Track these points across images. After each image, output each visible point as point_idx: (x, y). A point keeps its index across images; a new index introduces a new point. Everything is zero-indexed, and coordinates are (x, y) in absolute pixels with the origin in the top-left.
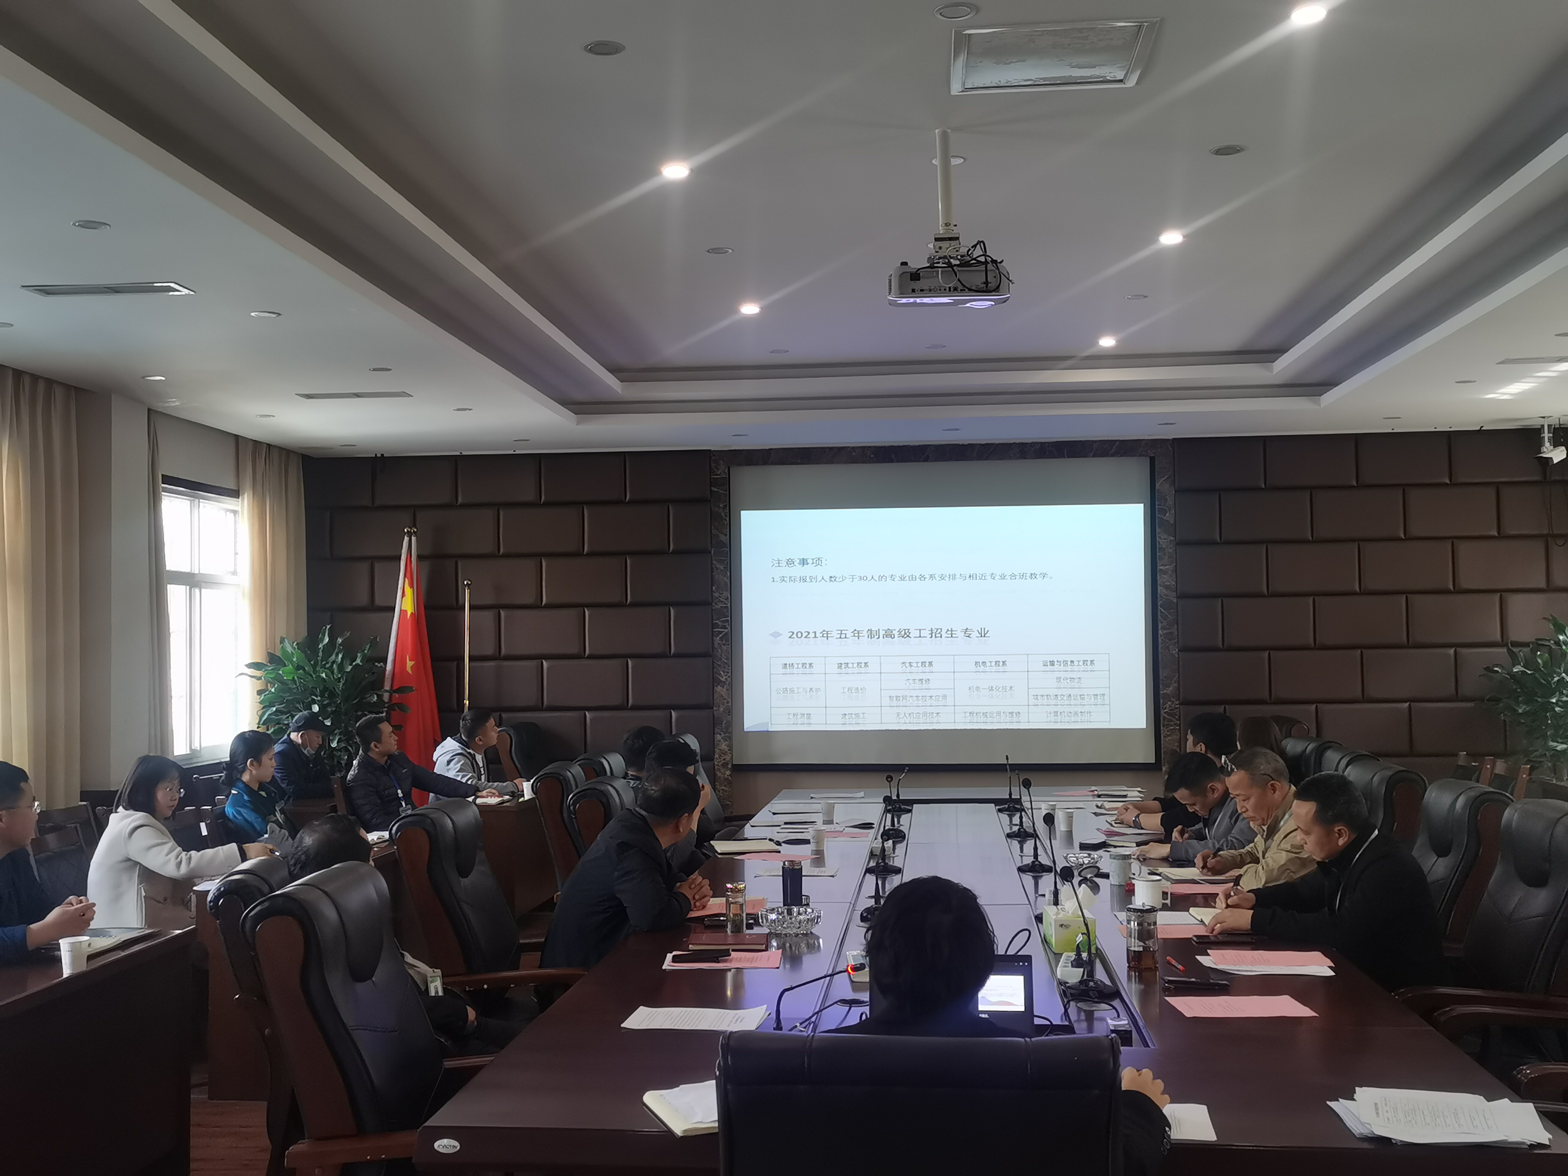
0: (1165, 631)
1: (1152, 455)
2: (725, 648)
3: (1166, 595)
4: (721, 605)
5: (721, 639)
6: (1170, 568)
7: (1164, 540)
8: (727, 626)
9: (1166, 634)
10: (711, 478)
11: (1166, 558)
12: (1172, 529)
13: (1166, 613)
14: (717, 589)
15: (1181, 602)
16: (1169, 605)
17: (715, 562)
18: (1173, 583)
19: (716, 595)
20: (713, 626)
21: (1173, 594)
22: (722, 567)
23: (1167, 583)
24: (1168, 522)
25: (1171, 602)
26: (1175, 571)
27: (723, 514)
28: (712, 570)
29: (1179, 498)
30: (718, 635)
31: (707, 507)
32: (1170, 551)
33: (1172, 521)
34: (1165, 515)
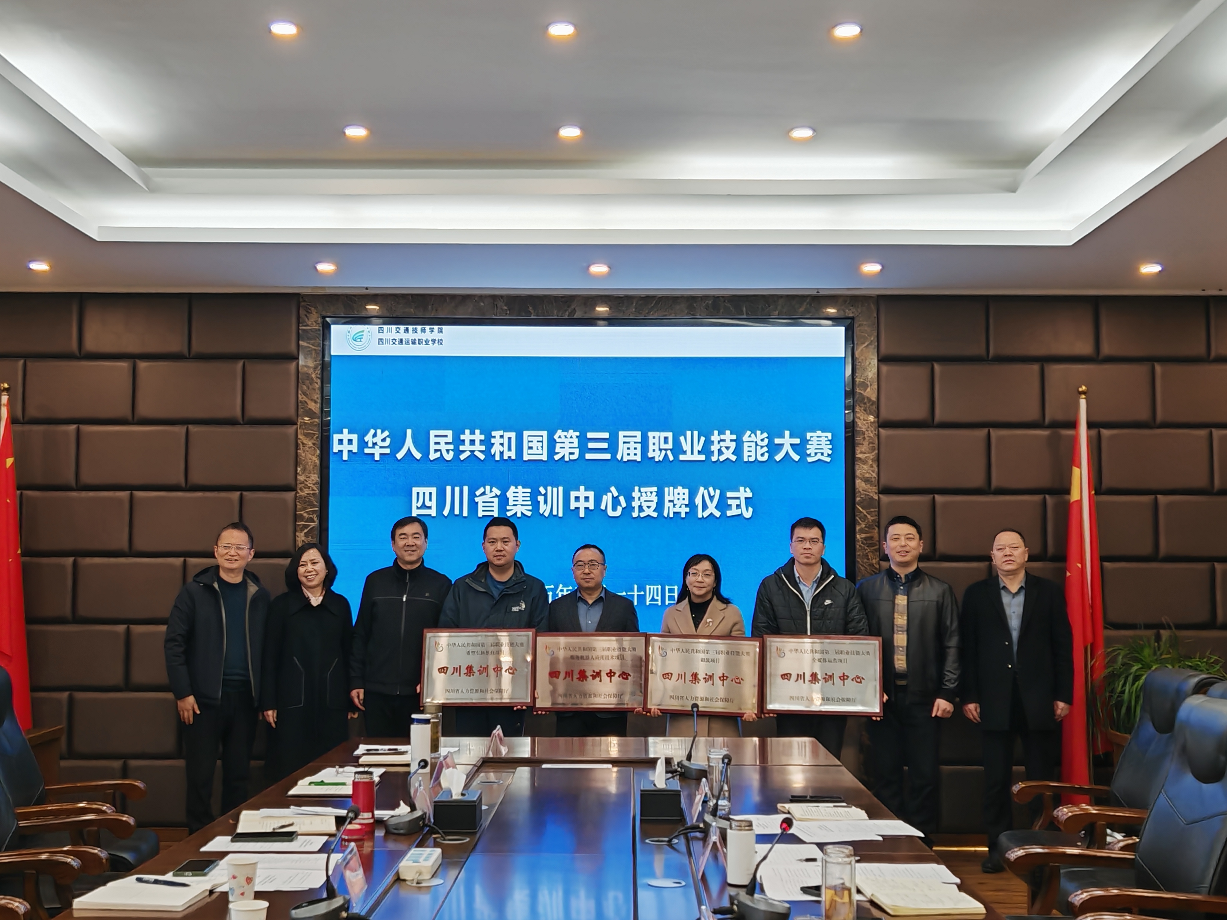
1: (850, 314)
3: (865, 490)
5: (306, 535)
6: (871, 456)
8: (315, 519)
10: (298, 329)
11: (866, 443)
12: (874, 407)
13: (864, 512)
14: (304, 470)
15: (885, 499)
16: (869, 503)
17: (300, 436)
18: (875, 475)
19: (301, 478)
20: (296, 518)
21: (875, 489)
22: (310, 444)
23: (867, 475)
24: (869, 399)
25: (872, 498)
26: (878, 460)
27: (313, 376)
28: (297, 447)
29: (885, 368)
30: (302, 530)
31: (293, 365)
32: (872, 435)
33: (874, 398)
34: (865, 391)
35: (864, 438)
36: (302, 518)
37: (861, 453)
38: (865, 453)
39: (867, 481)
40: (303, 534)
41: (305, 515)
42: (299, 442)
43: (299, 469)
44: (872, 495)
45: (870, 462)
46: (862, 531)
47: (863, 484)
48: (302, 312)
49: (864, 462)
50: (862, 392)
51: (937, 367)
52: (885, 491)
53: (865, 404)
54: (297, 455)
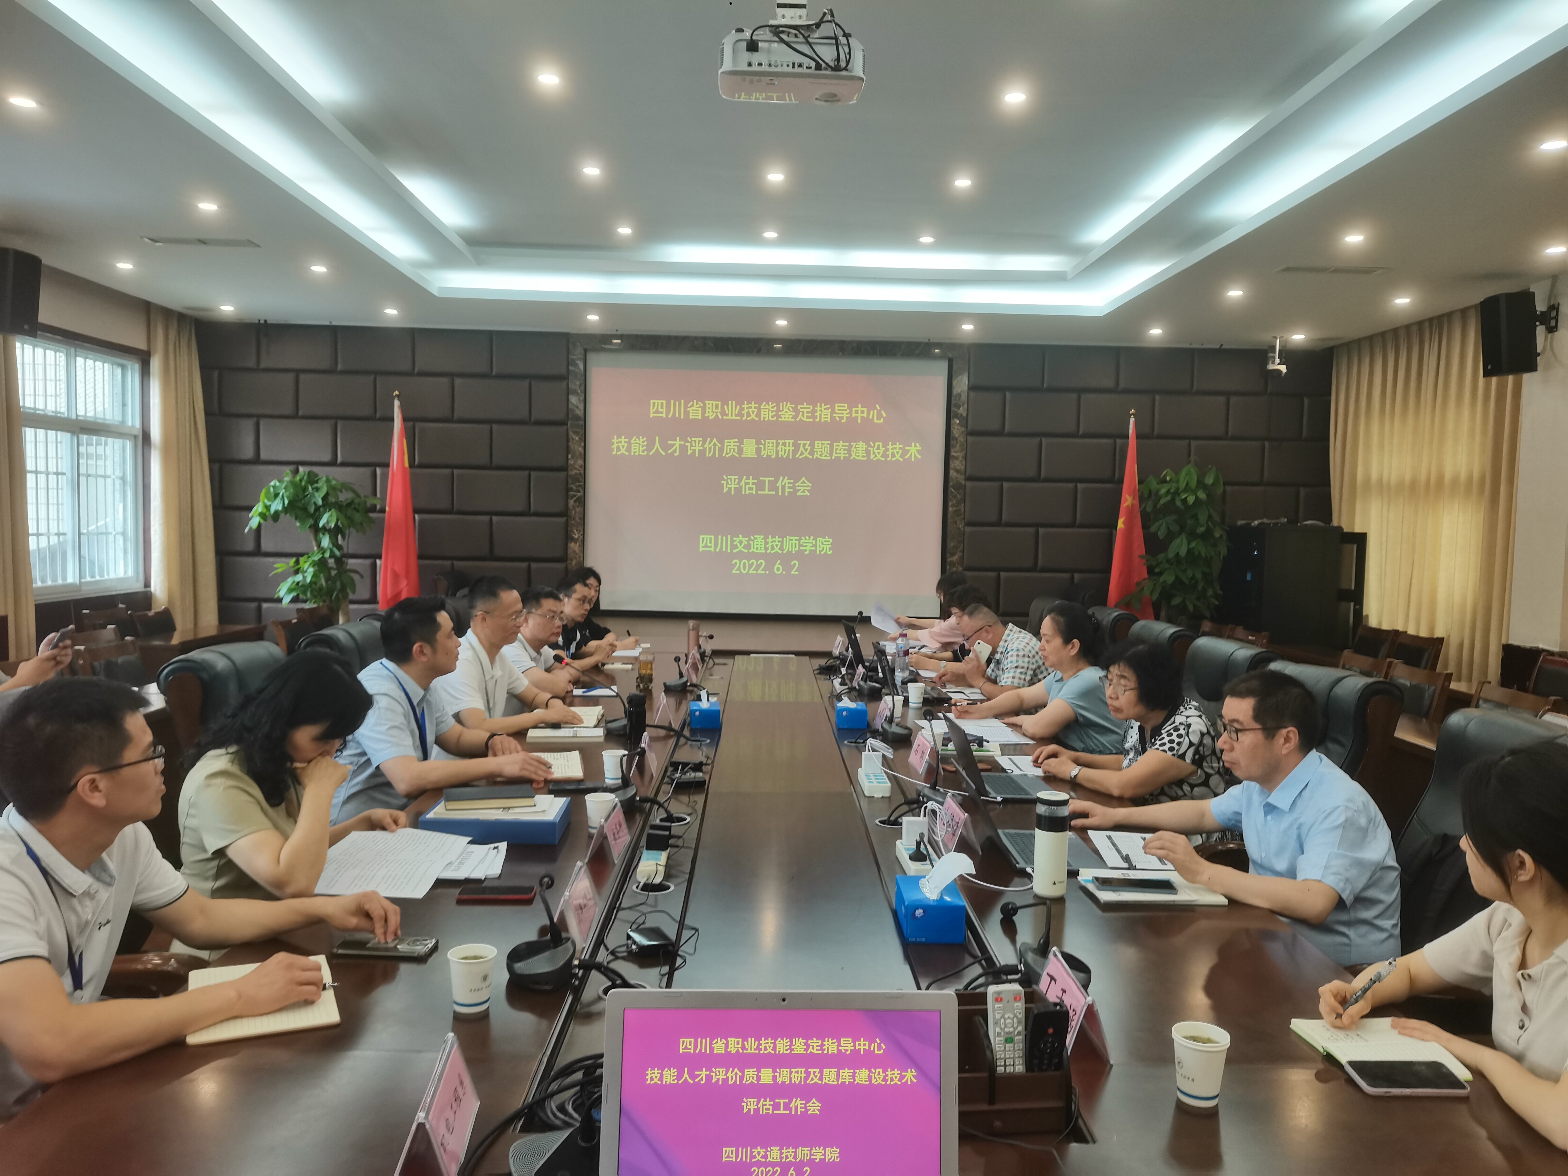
0: (954, 509)
1: (951, 356)
2: (578, 510)
3: (956, 478)
4: (575, 472)
5: (575, 501)
6: (960, 455)
7: (957, 431)
8: (581, 490)
9: (955, 511)
10: (568, 358)
11: (958, 446)
12: (964, 421)
13: (956, 493)
14: (573, 457)
15: (969, 484)
16: (959, 487)
17: (571, 433)
18: (963, 467)
19: (571, 462)
20: (568, 490)
21: (963, 477)
22: (577, 438)
23: (958, 468)
24: (961, 415)
25: (961, 484)
26: (965, 457)
27: (579, 391)
28: (568, 441)
29: (972, 394)
30: (572, 498)
31: (564, 384)
32: (962, 440)
33: (964, 414)
35: (957, 442)
36: (572, 490)
37: (955, 452)
38: (957, 452)
39: (958, 471)
40: (573, 500)
41: (574, 488)
42: (570, 437)
43: (570, 456)
44: (960, 481)
45: (960, 459)
46: (952, 506)
47: (955, 474)
48: (571, 346)
49: (957, 458)
50: (956, 410)
51: (1008, 394)
52: (970, 479)
53: (958, 418)
54: (568, 447)
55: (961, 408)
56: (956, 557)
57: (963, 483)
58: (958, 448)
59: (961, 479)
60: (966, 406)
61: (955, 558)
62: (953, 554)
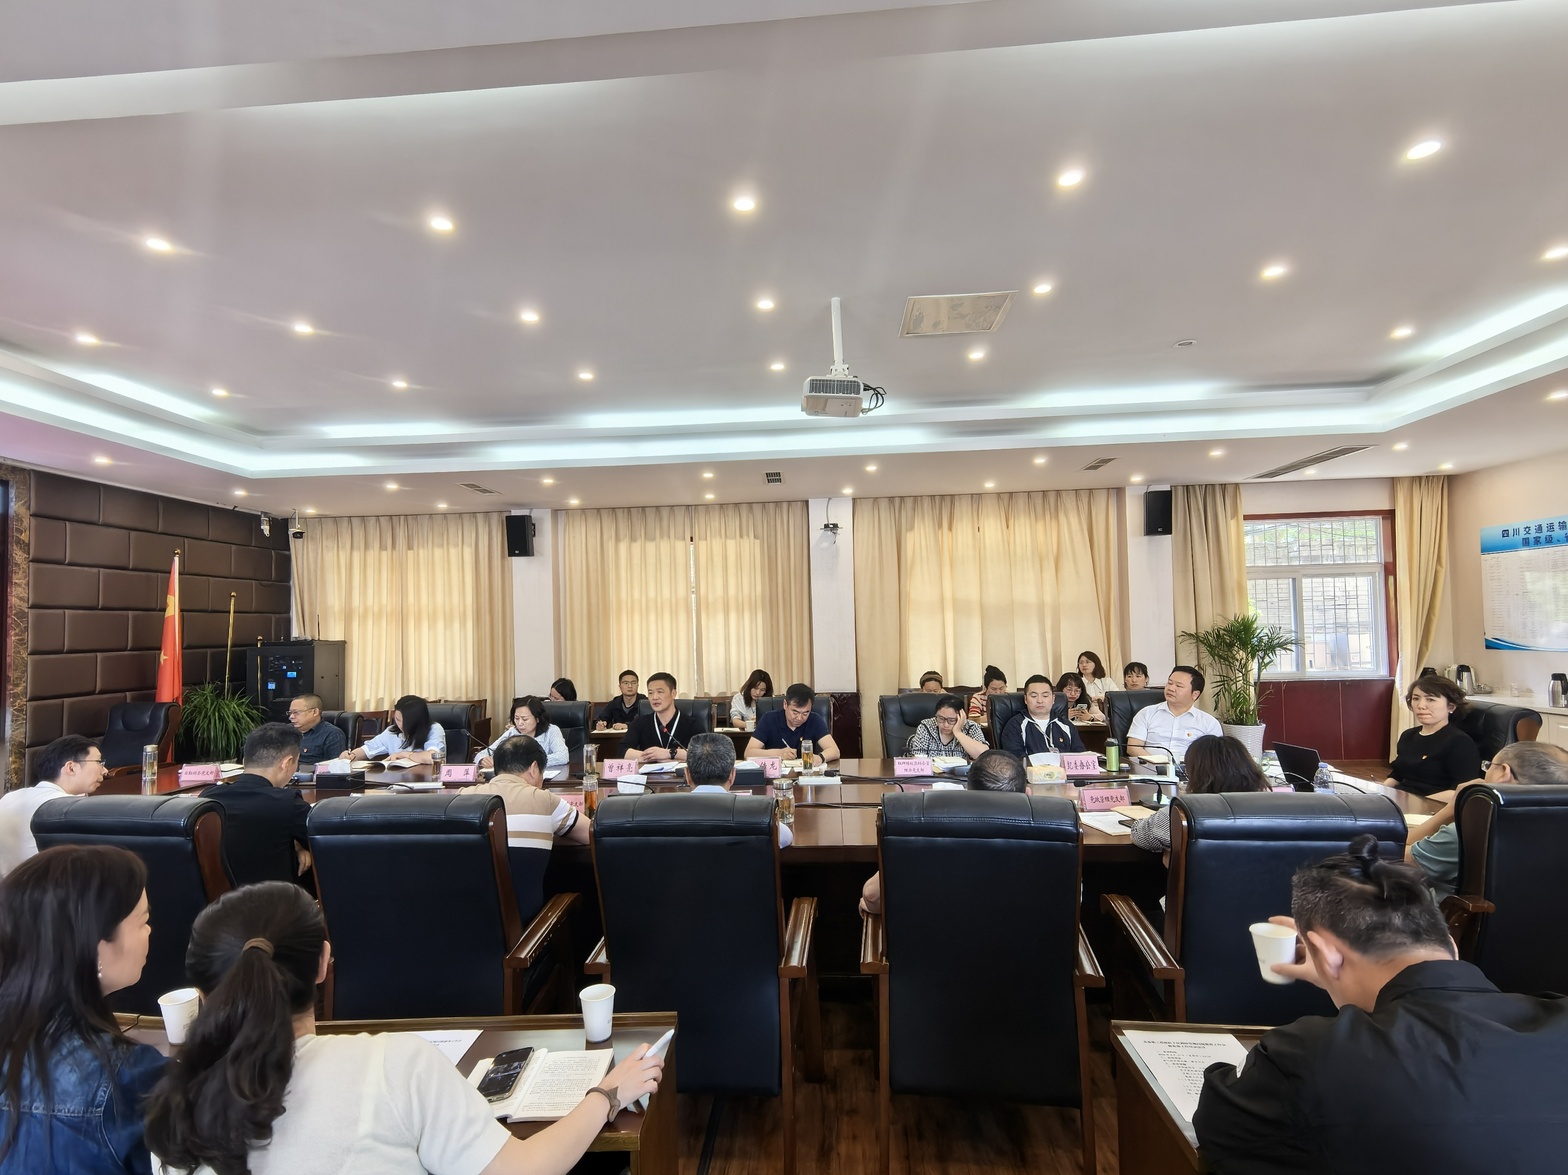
0: (17, 638)
1: (8, 479)
3: (19, 606)
7: (19, 557)
11: (21, 572)
12: (27, 548)
13: (19, 621)
15: (33, 612)
16: (22, 615)
18: (26, 595)
21: (26, 605)
23: (21, 595)
24: (24, 542)
25: (23, 612)
26: (28, 585)
29: (35, 520)
32: (25, 567)
33: (27, 541)
34: (21, 535)
35: (20, 569)
37: (17, 579)
38: (19, 579)
39: (21, 599)
44: (24, 609)
45: (23, 586)
47: (18, 601)
49: (19, 585)
50: (19, 536)
51: (68, 525)
52: (33, 607)
53: (21, 544)
55: (23, 534)
56: (20, 688)
57: (26, 610)
58: (21, 574)
59: (24, 607)
60: (28, 533)
61: (19, 690)
62: (17, 685)
